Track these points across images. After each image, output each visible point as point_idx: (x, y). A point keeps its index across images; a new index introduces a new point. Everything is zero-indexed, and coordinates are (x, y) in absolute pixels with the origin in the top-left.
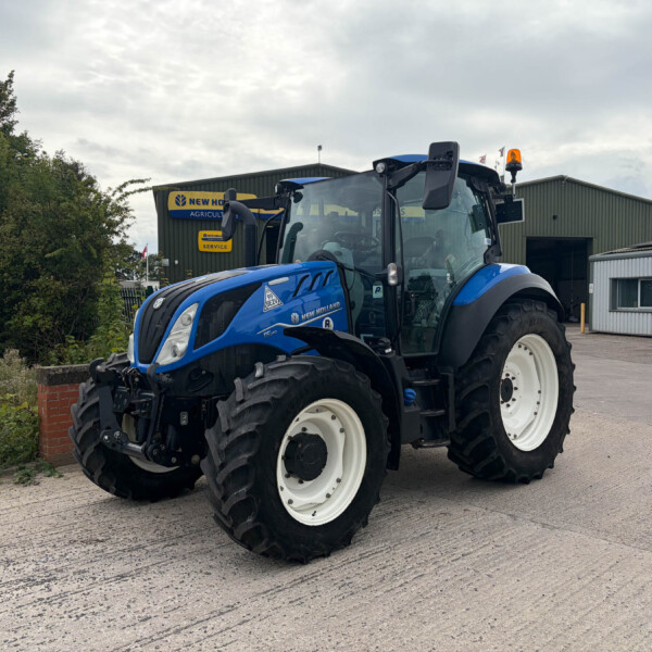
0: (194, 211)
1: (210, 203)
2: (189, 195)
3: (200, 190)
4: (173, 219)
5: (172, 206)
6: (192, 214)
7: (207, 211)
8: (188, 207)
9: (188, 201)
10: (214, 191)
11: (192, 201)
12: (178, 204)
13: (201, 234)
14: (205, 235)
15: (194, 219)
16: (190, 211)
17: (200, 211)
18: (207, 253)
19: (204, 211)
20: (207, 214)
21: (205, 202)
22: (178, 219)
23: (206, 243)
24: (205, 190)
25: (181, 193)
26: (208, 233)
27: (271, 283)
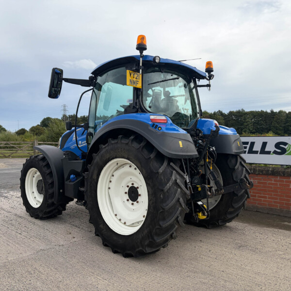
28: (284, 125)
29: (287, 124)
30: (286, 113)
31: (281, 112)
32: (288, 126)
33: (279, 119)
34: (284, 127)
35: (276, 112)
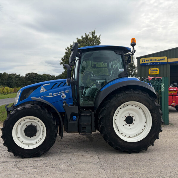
0: (147, 63)
1: (152, 60)
2: (146, 59)
3: (149, 57)
4: (142, 66)
5: (141, 62)
6: (147, 64)
7: (151, 63)
8: (146, 62)
9: (146, 61)
10: (153, 57)
11: (147, 61)
12: (143, 62)
13: (149, 69)
14: (151, 70)
15: (147, 65)
16: (146, 63)
17: (149, 63)
18: (151, 75)
19: (150, 63)
20: (151, 64)
21: (151, 60)
22: (143, 66)
23: (151, 72)
24: (151, 57)
25: (144, 59)
26: (152, 69)
27: (44, 85)
28: (6, 82)
29: (9, 81)
30: (8, 75)
31: (5, 74)
32: (9, 82)
33: (4, 78)
34: (7, 83)
35: (2, 74)
